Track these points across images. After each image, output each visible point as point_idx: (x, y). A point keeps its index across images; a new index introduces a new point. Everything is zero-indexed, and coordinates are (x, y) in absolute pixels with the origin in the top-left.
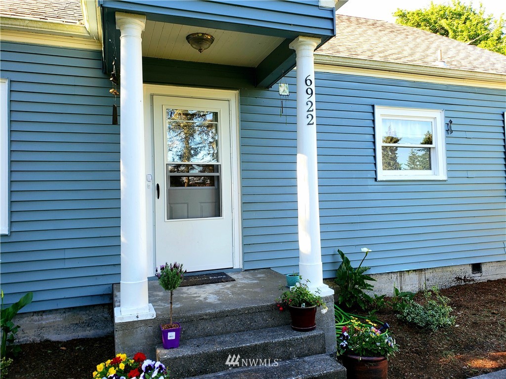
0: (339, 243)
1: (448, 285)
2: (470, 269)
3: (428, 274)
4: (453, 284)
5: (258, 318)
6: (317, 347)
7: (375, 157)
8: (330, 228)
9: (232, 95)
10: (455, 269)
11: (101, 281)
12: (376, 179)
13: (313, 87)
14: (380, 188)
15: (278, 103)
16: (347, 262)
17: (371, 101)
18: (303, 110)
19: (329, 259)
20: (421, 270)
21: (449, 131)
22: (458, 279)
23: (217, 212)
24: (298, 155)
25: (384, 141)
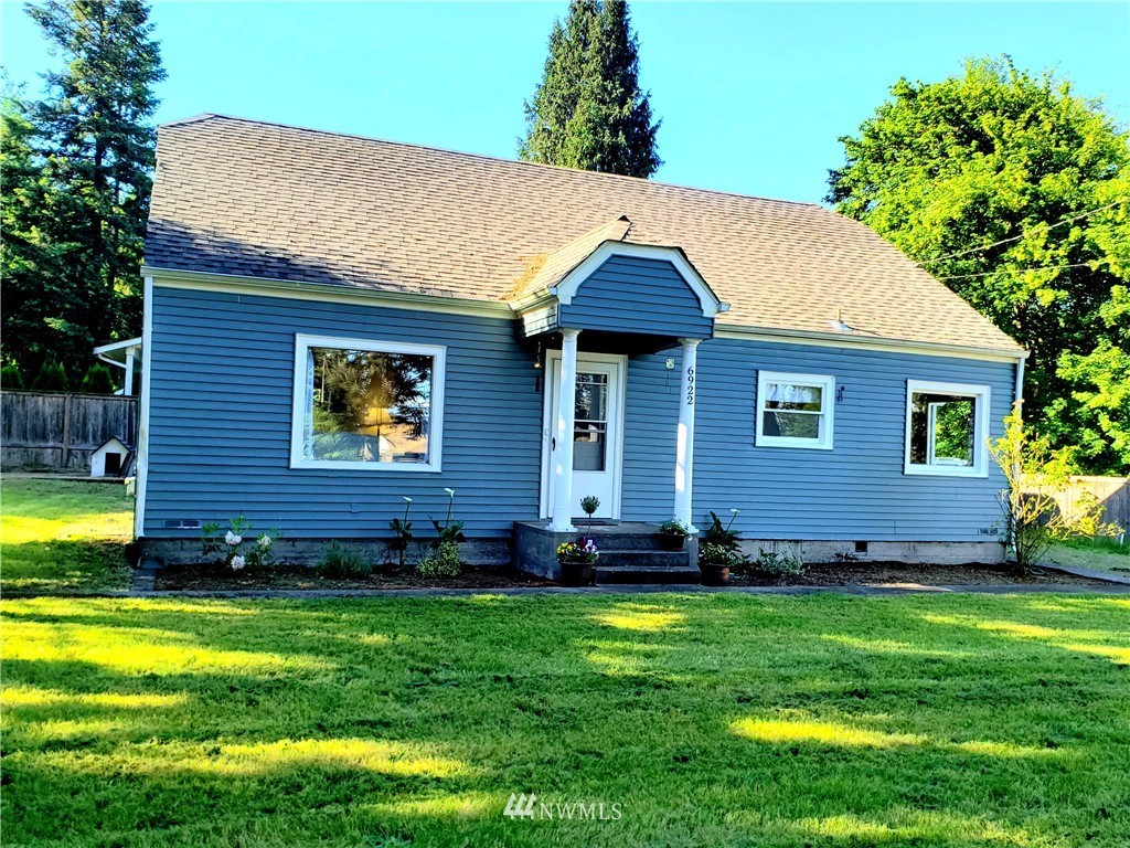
0: (712, 505)
1: (827, 561)
2: (853, 546)
3: (805, 547)
4: (832, 560)
5: (643, 542)
6: (683, 561)
7: (755, 422)
8: (703, 490)
9: (621, 359)
10: (835, 544)
11: (505, 518)
12: (754, 445)
13: (694, 375)
14: (757, 454)
15: (665, 374)
16: (718, 523)
17: (755, 365)
18: (685, 392)
19: (701, 520)
20: (797, 541)
21: (839, 398)
22: (839, 555)
23: (601, 467)
24: (680, 425)
25: (767, 407)
